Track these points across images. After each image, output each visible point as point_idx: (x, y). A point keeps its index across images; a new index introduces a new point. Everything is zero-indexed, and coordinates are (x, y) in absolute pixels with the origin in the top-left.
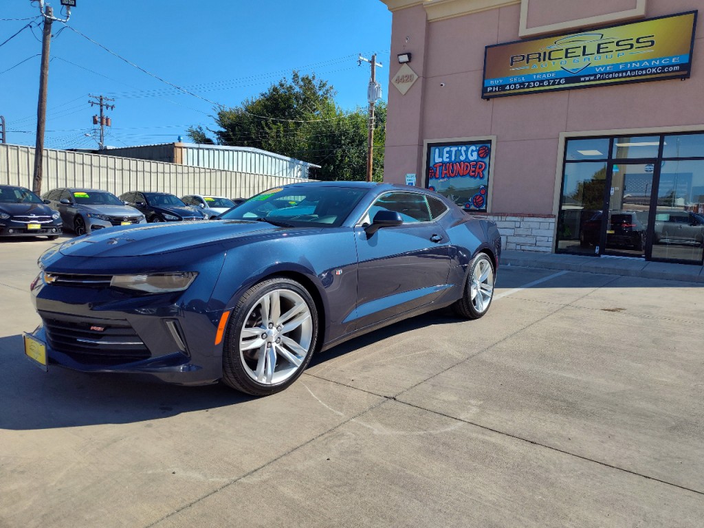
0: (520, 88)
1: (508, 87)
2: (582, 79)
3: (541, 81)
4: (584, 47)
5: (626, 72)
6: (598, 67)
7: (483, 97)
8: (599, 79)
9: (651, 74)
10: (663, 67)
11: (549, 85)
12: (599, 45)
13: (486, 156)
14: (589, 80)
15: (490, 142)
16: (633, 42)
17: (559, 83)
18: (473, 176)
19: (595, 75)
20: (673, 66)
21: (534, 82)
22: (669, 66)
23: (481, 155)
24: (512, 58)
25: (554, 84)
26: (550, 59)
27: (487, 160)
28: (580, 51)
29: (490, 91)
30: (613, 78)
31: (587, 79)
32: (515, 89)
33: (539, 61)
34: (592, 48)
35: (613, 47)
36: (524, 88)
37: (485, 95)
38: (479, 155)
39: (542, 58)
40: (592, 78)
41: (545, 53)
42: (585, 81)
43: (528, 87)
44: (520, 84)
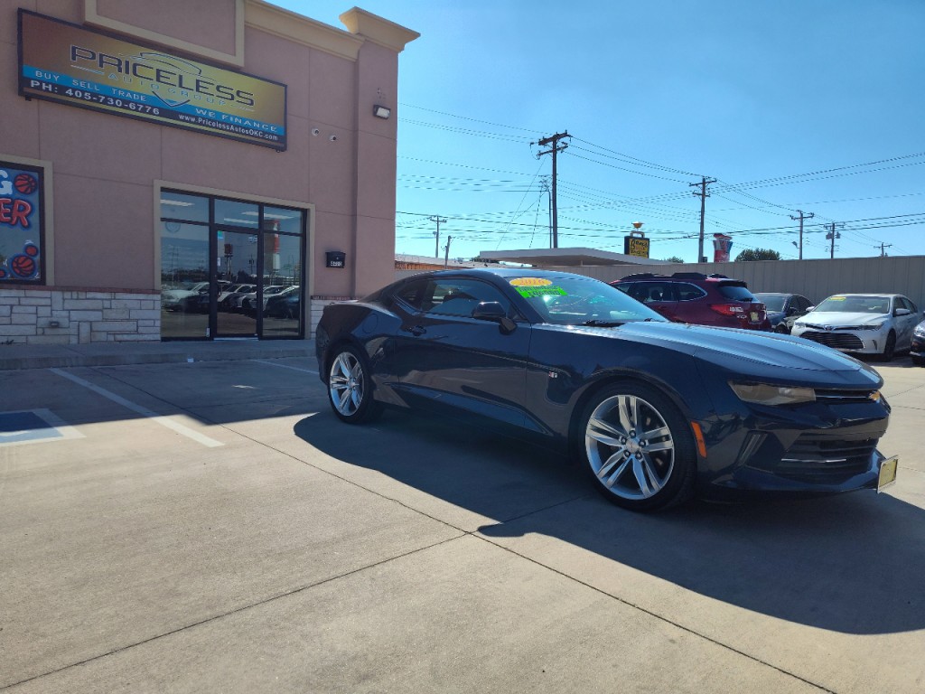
0: (92, 100)
1: (70, 92)
2: (181, 117)
3: (126, 102)
4: (181, 77)
5: (230, 126)
6: (199, 109)
7: (21, 93)
8: (201, 124)
9: (253, 136)
10: (264, 133)
11: (136, 110)
12: (198, 81)
13: (33, 191)
14: (190, 122)
15: (40, 170)
16: (234, 92)
17: (151, 113)
18: (8, 223)
19: (197, 118)
20: (273, 134)
21: (115, 99)
22: (269, 134)
23: (23, 189)
24: (74, 49)
25: (144, 111)
26: (135, 74)
27: (34, 198)
28: (175, 80)
29: (36, 87)
30: (216, 128)
31: (187, 118)
32: (83, 98)
33: (120, 70)
34: (189, 82)
35: (212, 89)
36: (98, 101)
37: (26, 90)
38: (15, 187)
39: (123, 66)
40: (193, 120)
41: (127, 63)
42: (184, 120)
43: (105, 102)
44: (93, 94)
